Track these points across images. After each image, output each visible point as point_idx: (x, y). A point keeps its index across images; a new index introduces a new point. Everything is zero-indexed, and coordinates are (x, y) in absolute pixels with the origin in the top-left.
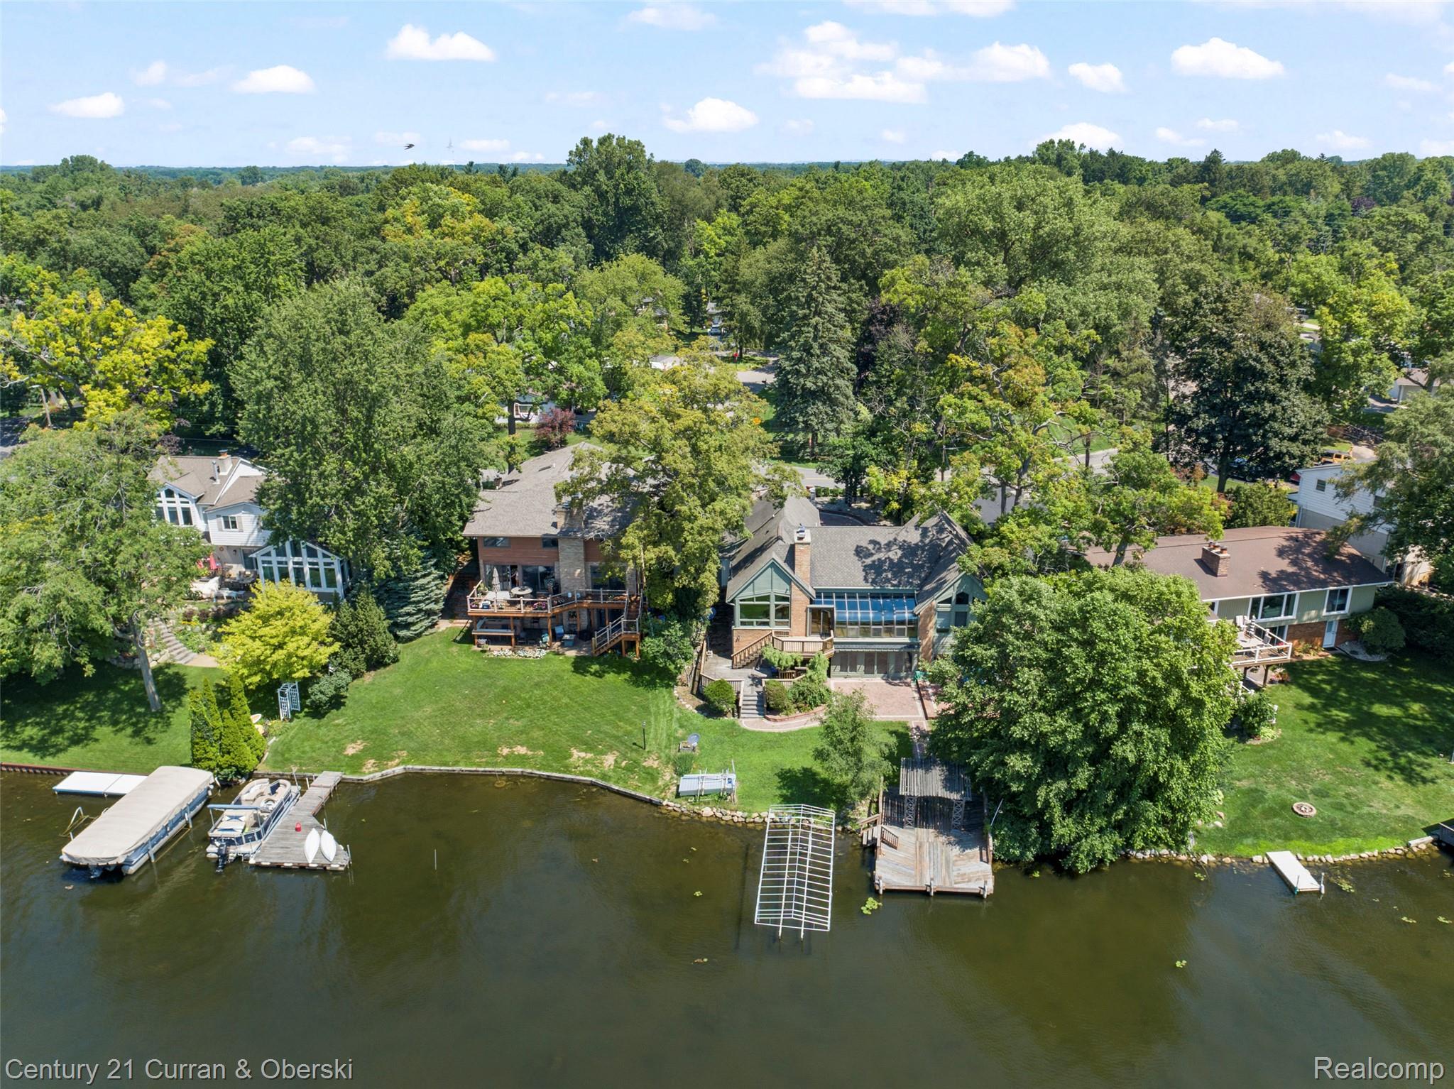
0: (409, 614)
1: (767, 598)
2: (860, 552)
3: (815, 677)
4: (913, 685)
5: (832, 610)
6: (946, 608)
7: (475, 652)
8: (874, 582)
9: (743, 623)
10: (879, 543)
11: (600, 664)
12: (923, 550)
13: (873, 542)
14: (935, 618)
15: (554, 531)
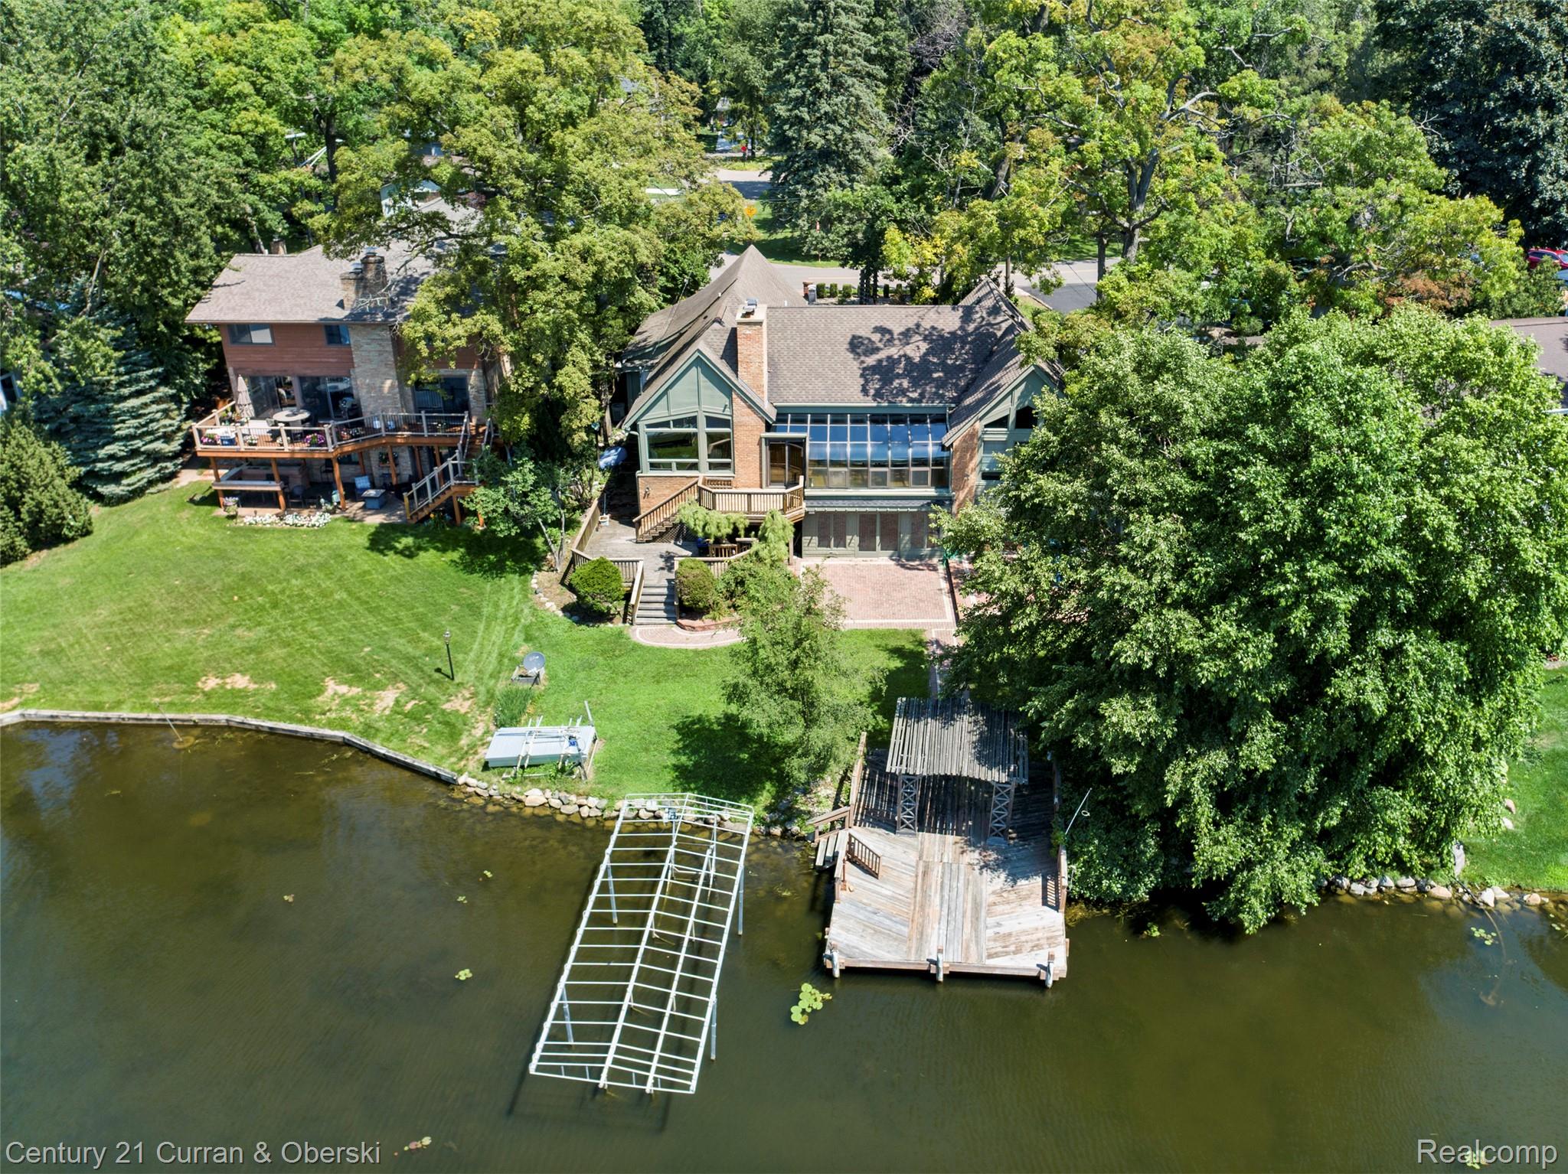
0: (112, 457)
1: (692, 421)
2: (856, 345)
3: (763, 554)
4: (941, 568)
5: (801, 442)
6: (1000, 435)
7: (216, 519)
8: (878, 395)
9: (653, 466)
10: (890, 332)
11: (416, 536)
12: (964, 343)
13: (882, 330)
14: (979, 455)
15: (339, 314)
